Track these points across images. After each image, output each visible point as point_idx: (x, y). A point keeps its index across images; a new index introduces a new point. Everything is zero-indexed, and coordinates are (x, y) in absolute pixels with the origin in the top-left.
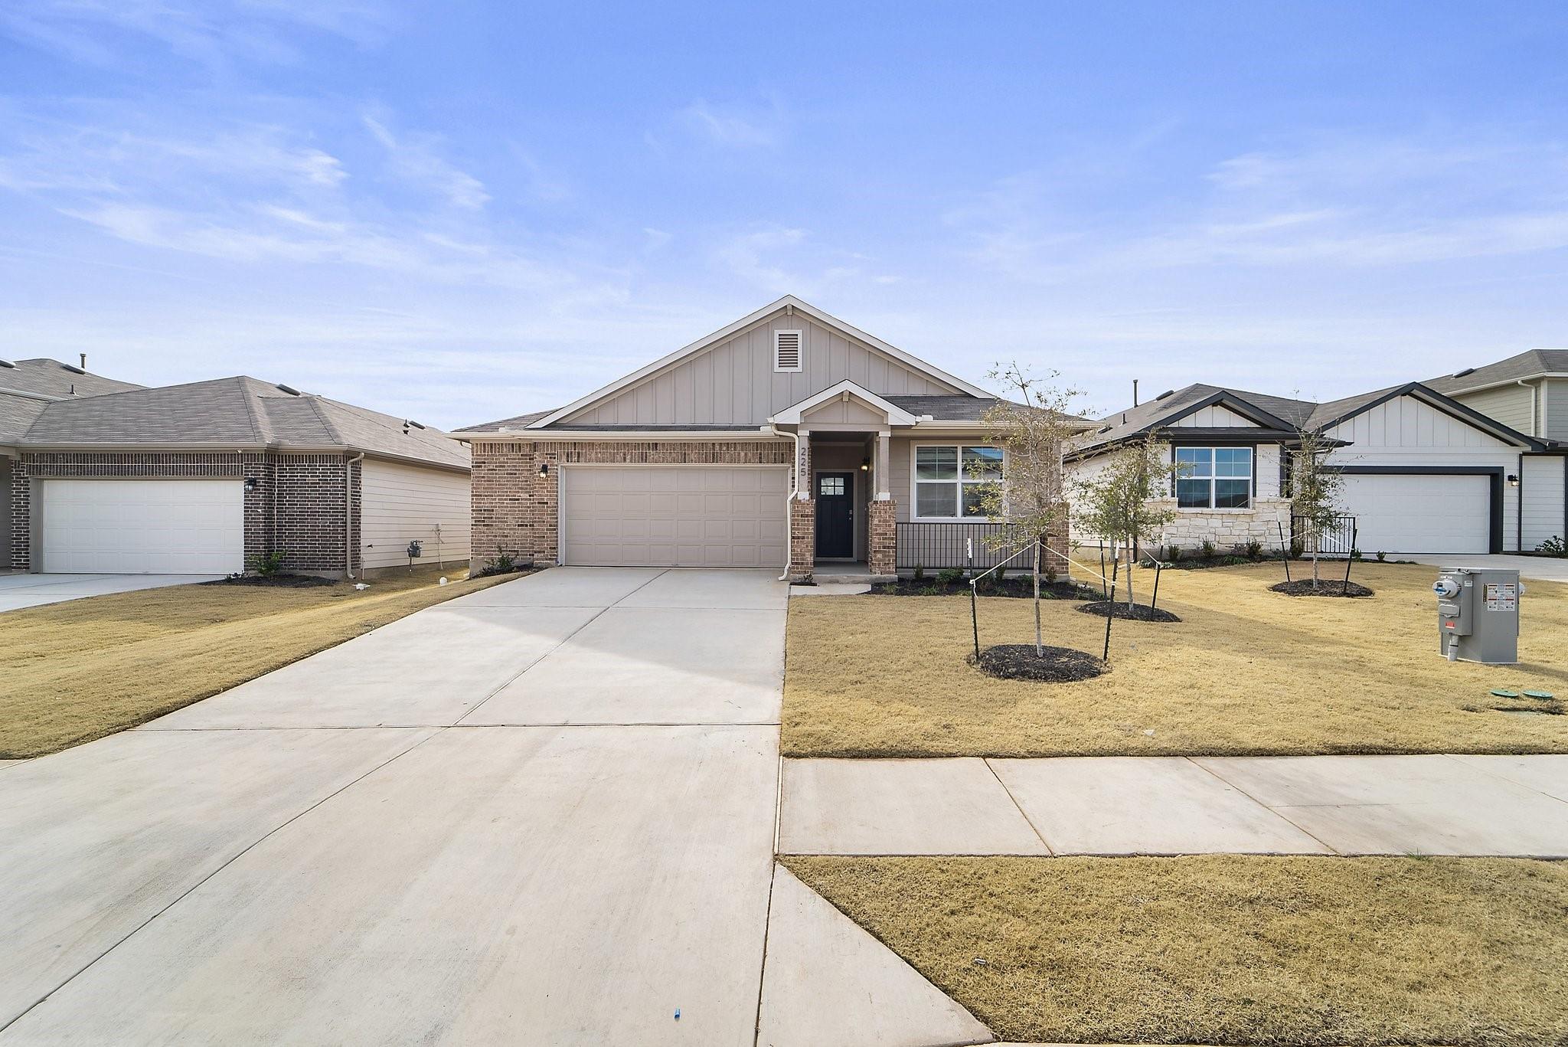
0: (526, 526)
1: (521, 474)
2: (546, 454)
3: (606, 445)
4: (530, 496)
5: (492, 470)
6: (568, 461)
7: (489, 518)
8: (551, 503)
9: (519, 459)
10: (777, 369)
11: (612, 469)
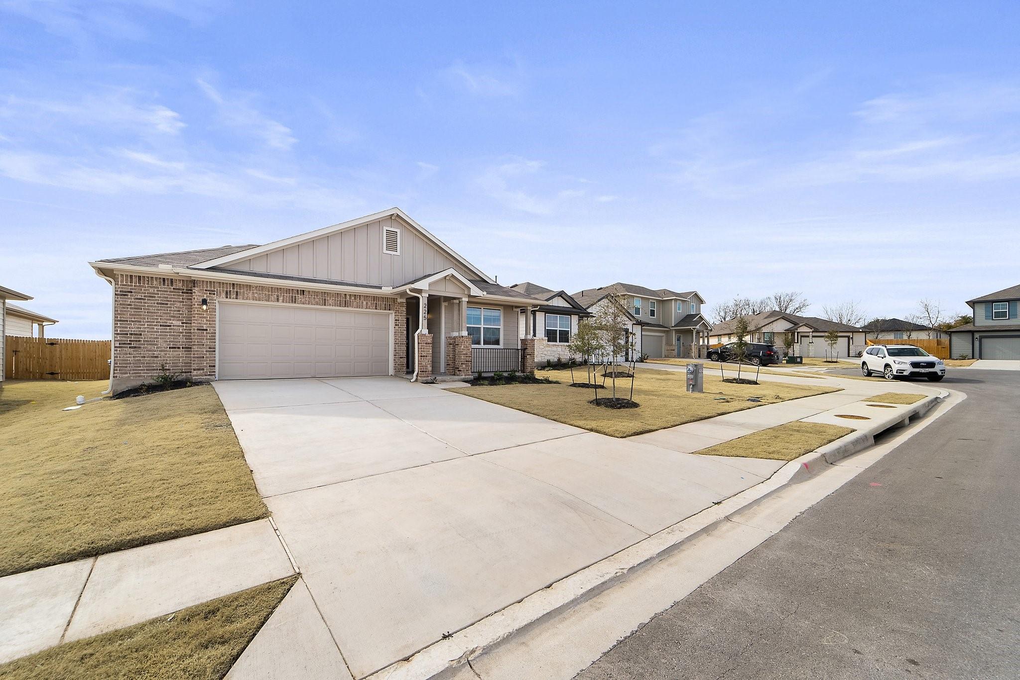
0: (179, 348)
1: (173, 305)
2: (206, 290)
3: (262, 288)
4: (182, 323)
5: (140, 299)
6: (227, 297)
7: (136, 341)
8: (210, 330)
9: (170, 292)
10: (385, 251)
11: (267, 307)
